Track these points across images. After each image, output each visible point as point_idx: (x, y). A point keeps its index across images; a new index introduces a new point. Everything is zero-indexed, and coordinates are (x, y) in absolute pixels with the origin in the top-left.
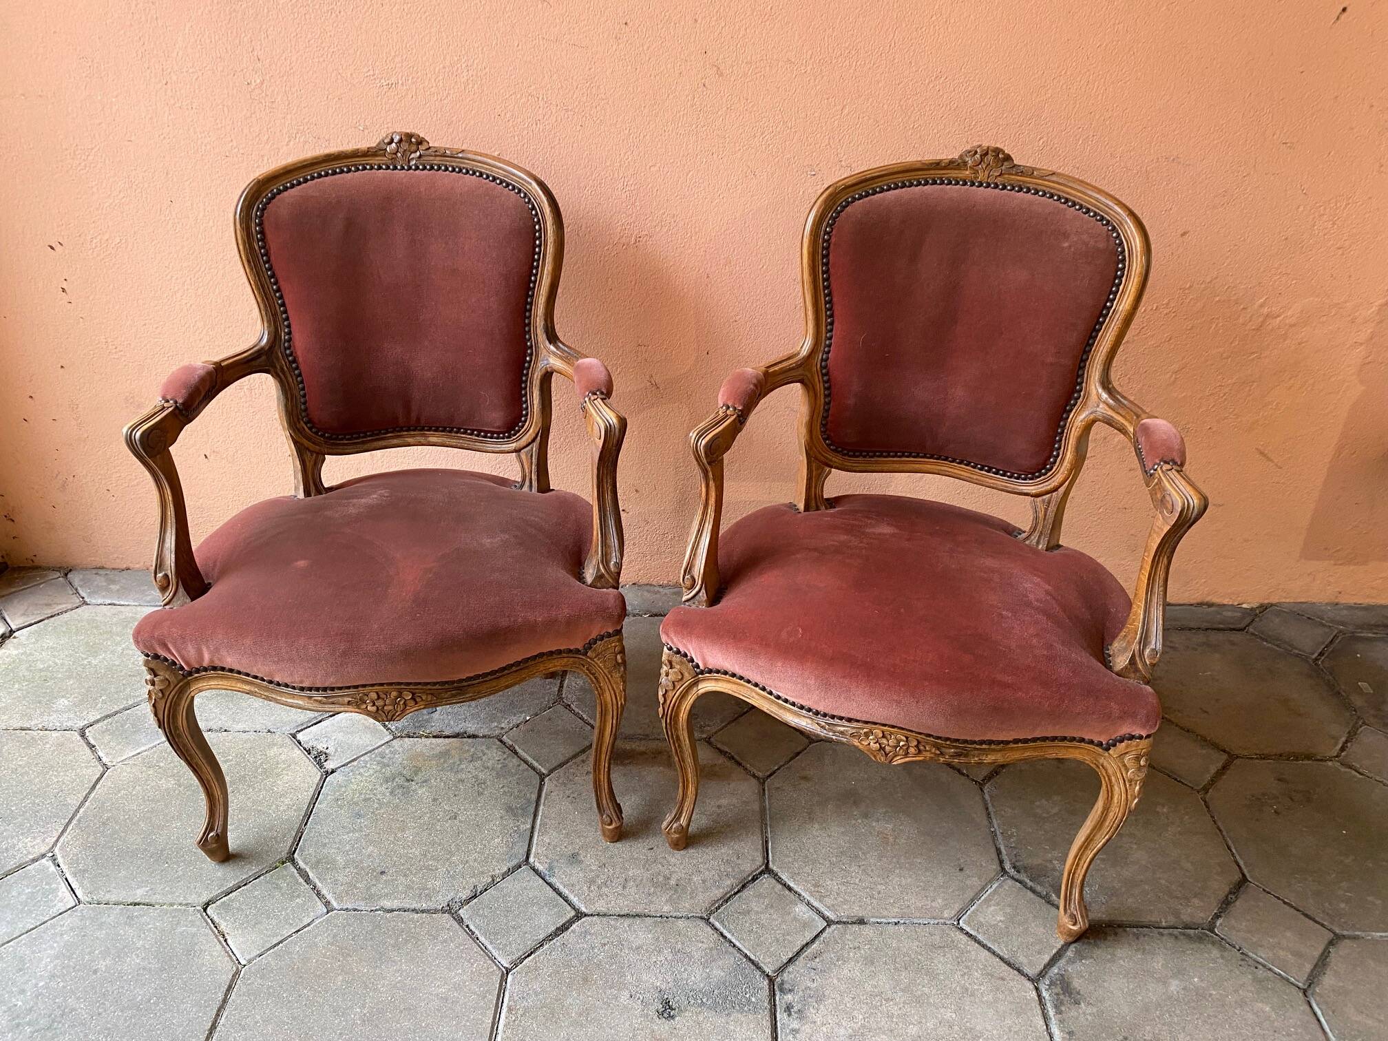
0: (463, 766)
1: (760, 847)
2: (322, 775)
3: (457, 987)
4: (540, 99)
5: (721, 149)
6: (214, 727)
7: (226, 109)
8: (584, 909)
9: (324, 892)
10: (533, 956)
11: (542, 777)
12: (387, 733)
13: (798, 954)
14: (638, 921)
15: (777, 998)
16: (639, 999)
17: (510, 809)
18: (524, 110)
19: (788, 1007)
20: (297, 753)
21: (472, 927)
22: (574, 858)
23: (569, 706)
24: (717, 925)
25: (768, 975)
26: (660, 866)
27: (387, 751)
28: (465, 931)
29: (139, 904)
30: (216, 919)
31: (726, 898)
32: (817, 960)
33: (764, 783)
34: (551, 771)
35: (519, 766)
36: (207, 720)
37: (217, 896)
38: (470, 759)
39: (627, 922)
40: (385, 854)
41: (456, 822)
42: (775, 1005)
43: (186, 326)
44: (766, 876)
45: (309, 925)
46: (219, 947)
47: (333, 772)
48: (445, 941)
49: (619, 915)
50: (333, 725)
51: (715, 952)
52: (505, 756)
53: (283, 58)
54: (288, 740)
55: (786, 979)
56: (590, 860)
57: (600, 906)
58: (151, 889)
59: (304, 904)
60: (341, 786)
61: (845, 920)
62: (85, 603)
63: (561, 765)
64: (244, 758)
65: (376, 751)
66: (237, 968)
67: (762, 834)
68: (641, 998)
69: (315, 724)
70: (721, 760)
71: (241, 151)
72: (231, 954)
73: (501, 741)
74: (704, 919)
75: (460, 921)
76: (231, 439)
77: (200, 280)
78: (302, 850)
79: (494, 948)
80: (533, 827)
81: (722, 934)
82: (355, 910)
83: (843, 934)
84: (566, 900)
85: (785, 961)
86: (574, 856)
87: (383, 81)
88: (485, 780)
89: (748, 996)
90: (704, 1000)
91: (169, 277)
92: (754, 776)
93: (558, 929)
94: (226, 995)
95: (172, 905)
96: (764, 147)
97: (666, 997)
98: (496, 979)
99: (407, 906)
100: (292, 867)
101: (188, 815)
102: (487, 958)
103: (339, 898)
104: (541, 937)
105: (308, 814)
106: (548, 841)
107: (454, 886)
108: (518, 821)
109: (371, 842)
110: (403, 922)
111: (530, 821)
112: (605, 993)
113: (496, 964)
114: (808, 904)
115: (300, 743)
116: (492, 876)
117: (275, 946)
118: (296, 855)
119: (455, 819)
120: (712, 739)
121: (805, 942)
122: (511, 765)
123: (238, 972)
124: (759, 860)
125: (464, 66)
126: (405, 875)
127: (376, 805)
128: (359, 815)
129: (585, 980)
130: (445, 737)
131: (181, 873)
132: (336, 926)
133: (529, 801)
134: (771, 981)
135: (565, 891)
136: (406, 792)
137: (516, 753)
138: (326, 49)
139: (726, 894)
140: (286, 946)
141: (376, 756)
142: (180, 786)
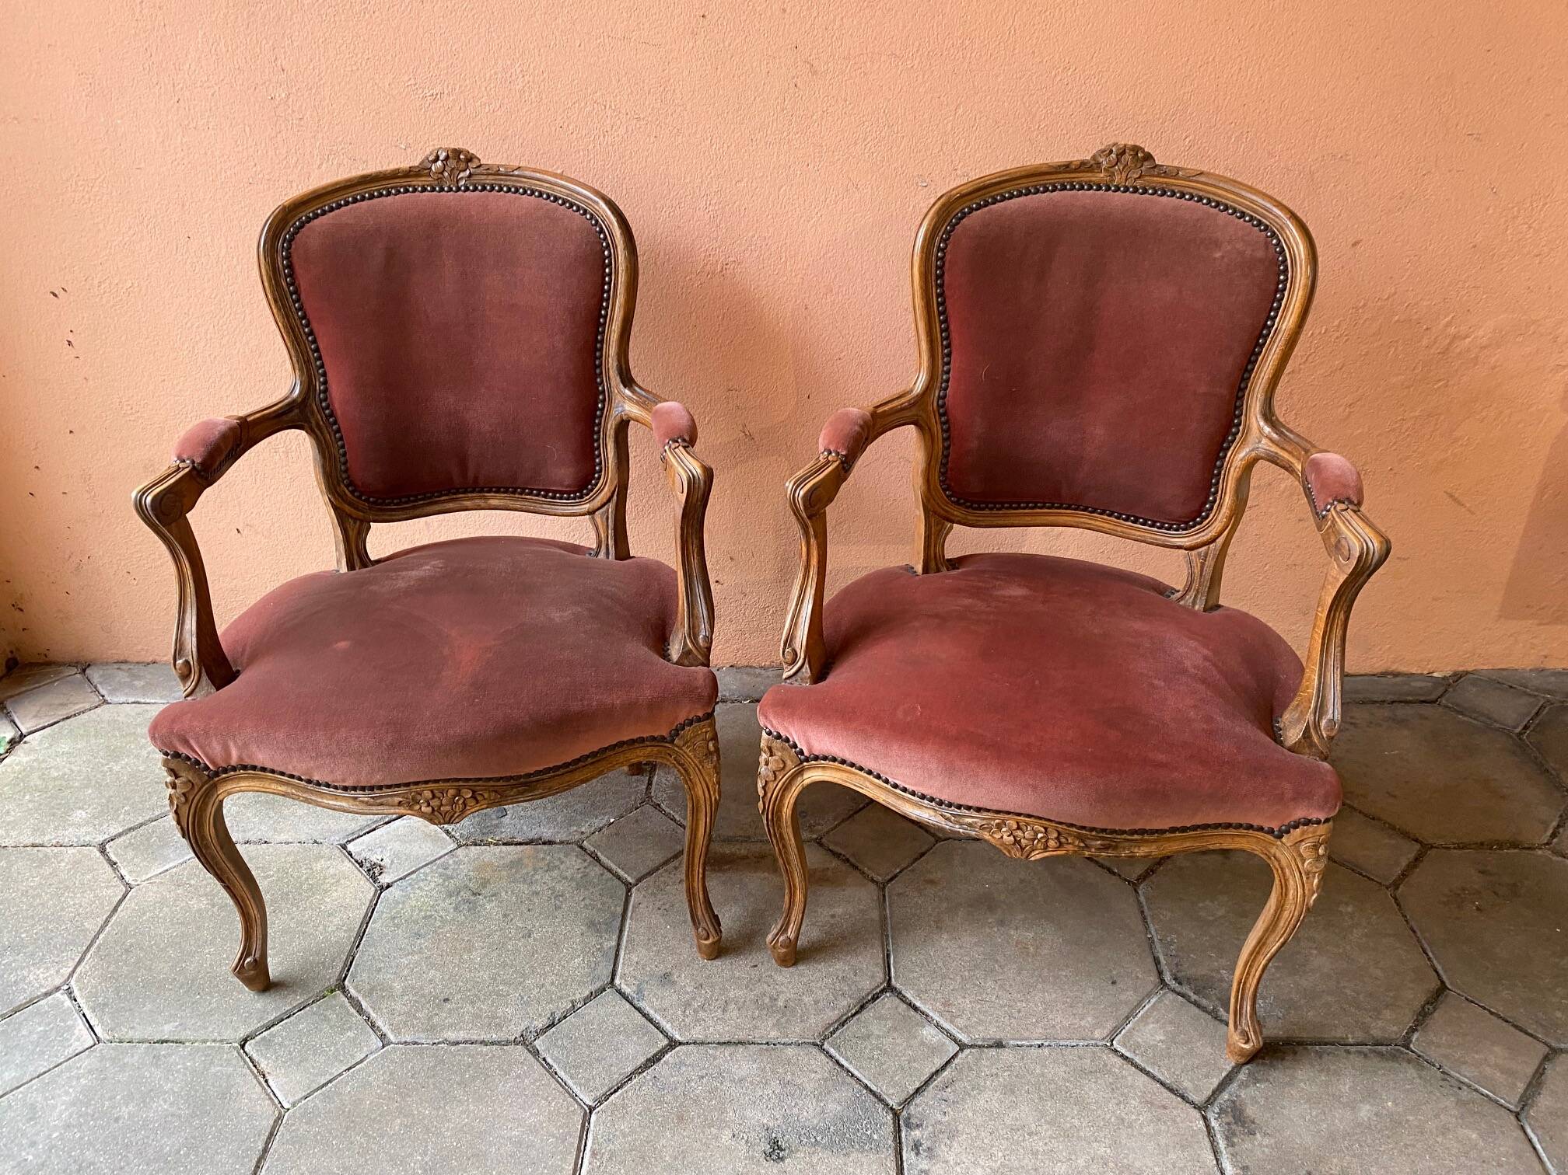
0: (537, 877)
1: (880, 961)
2: (376, 890)
3: (534, 1130)
4: (608, 107)
5: (817, 160)
6: (253, 839)
7: (247, 129)
8: (678, 1037)
9: (379, 1023)
10: (620, 1091)
11: (629, 887)
12: (450, 841)
13: (927, 1083)
14: (741, 1049)
15: (903, 1135)
16: (743, 1138)
17: (592, 925)
18: (590, 120)
19: (915, 1145)
20: (348, 866)
21: (549, 1060)
22: (666, 978)
23: (659, 805)
24: (832, 1051)
25: (892, 1109)
26: (765, 986)
27: (451, 862)
28: (542, 1065)
29: (167, 1042)
30: (255, 1057)
31: (842, 1021)
32: (949, 1090)
33: (884, 888)
34: (639, 880)
35: (602, 875)
36: (244, 831)
37: (256, 1031)
38: (546, 868)
39: (727, 1051)
40: (449, 979)
41: (531, 940)
42: (900, 1143)
43: (211, 381)
44: (888, 994)
45: (362, 1061)
46: (258, 1089)
47: (388, 886)
48: (518, 1076)
49: (719, 1043)
50: (388, 833)
51: (829, 1083)
52: (586, 864)
53: (311, 67)
54: (337, 852)
55: (913, 1112)
56: (684, 980)
57: (697, 1033)
58: (181, 1024)
59: (355, 1039)
60: (398, 903)
61: (980, 1043)
62: (106, 702)
63: (650, 874)
64: (287, 873)
65: (438, 862)
66: (280, 1113)
67: (883, 947)
68: (746, 1138)
69: (368, 832)
70: (835, 863)
71: (267, 177)
72: (273, 1096)
73: (581, 847)
74: (818, 1045)
75: (536, 1053)
76: (267, 510)
77: (225, 327)
78: (354, 977)
79: (575, 1084)
80: (619, 945)
81: (838, 1062)
82: (415, 1043)
83: (978, 1061)
84: (657, 1026)
85: (911, 1092)
86: (666, 976)
87: (426, 91)
88: (563, 892)
89: (869, 1132)
90: (819, 1139)
91: (189, 325)
92: (872, 880)
93: (648, 1060)
94: (267, 1143)
95: (204, 1041)
96: (867, 155)
97: (774, 1135)
98: (578, 1119)
99: (475, 1037)
100: (342, 995)
101: (222, 939)
102: (566, 1094)
103: (397, 1030)
104: (630, 1069)
105: (361, 935)
106: (636, 959)
107: (528, 1013)
108: (601, 938)
109: (433, 966)
110: (469, 1056)
111: (615, 937)
112: (704, 1133)
113: (577, 1102)
114: (938, 1026)
115: (351, 855)
116: (572, 1002)
117: (323, 1086)
118: (346, 982)
119: (529, 937)
120: (823, 840)
121: (934, 1070)
122: (593, 874)
123: (280, 1118)
124: (880, 976)
125: (518, 71)
126: (472, 1002)
127: (438, 924)
128: (418, 935)
129: (681, 1118)
130: (516, 845)
131: (214, 1005)
132: (392, 1062)
133: (613, 914)
134: (896, 1115)
135: (657, 1017)
136: (473, 908)
137: (598, 860)
138: (359, 56)
139: (842, 1016)
140: (336, 1086)
141: (438, 868)
142: (213, 906)
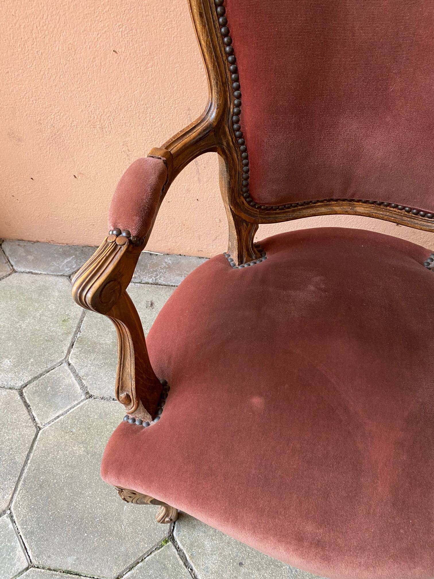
6: (105, 396)
36: (100, 389)
37: (123, 572)
43: (42, 73)
58: (78, 559)
62: (14, 271)
78: (179, 531)
91: (17, 25)
100: (173, 547)
118: (175, 533)
142: (88, 454)
